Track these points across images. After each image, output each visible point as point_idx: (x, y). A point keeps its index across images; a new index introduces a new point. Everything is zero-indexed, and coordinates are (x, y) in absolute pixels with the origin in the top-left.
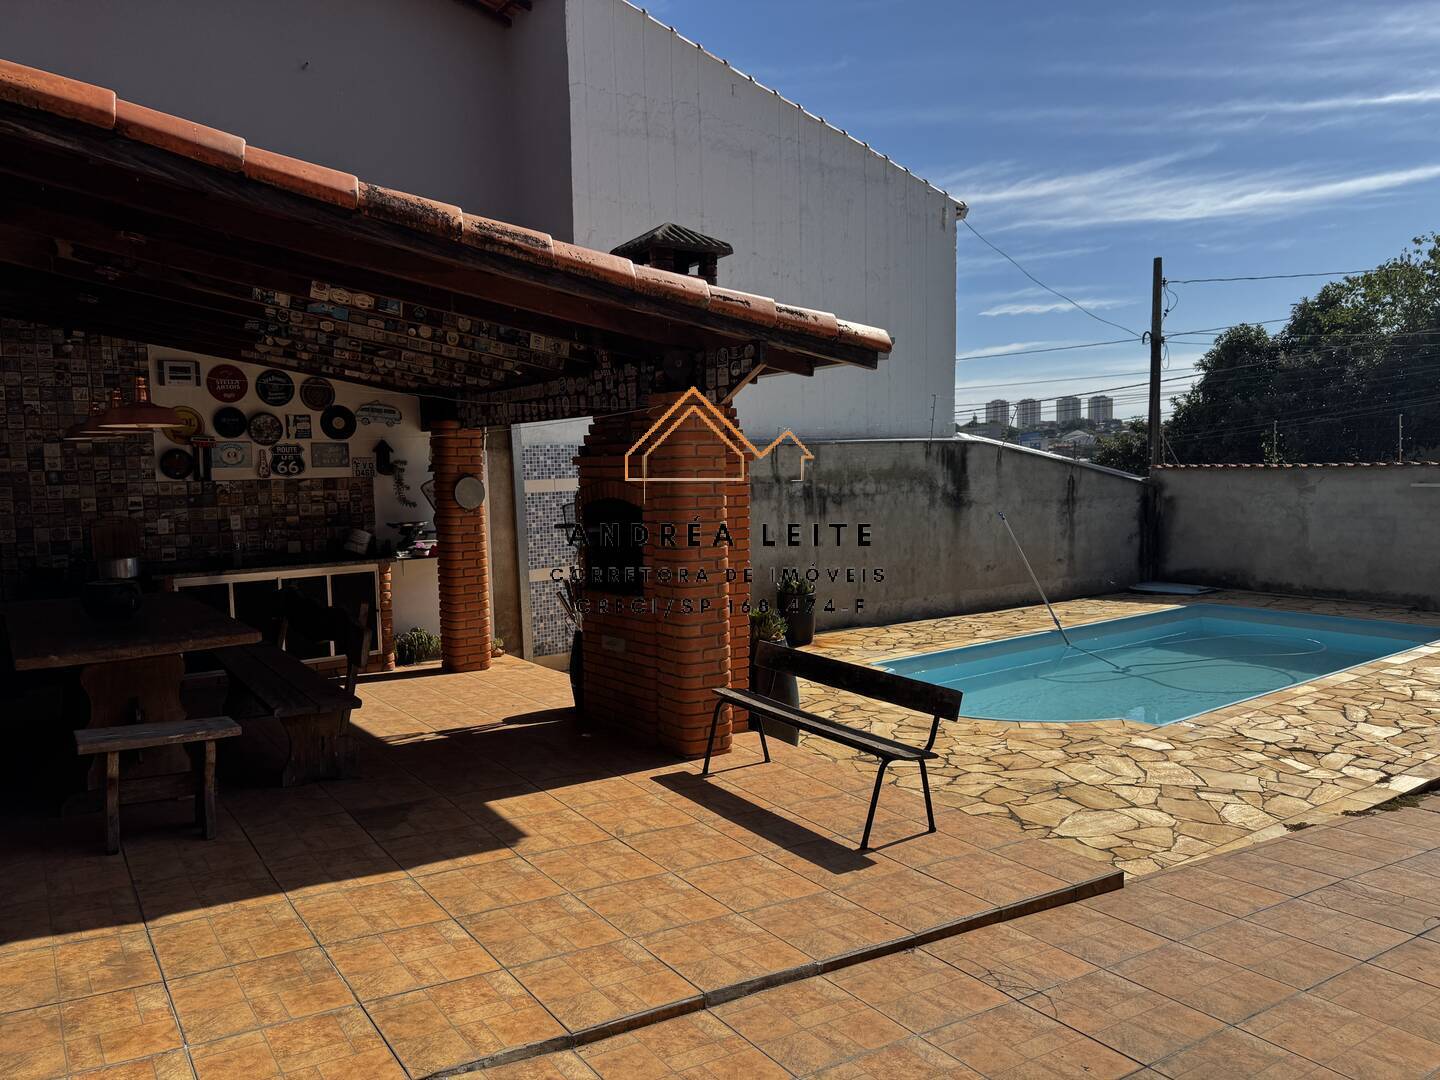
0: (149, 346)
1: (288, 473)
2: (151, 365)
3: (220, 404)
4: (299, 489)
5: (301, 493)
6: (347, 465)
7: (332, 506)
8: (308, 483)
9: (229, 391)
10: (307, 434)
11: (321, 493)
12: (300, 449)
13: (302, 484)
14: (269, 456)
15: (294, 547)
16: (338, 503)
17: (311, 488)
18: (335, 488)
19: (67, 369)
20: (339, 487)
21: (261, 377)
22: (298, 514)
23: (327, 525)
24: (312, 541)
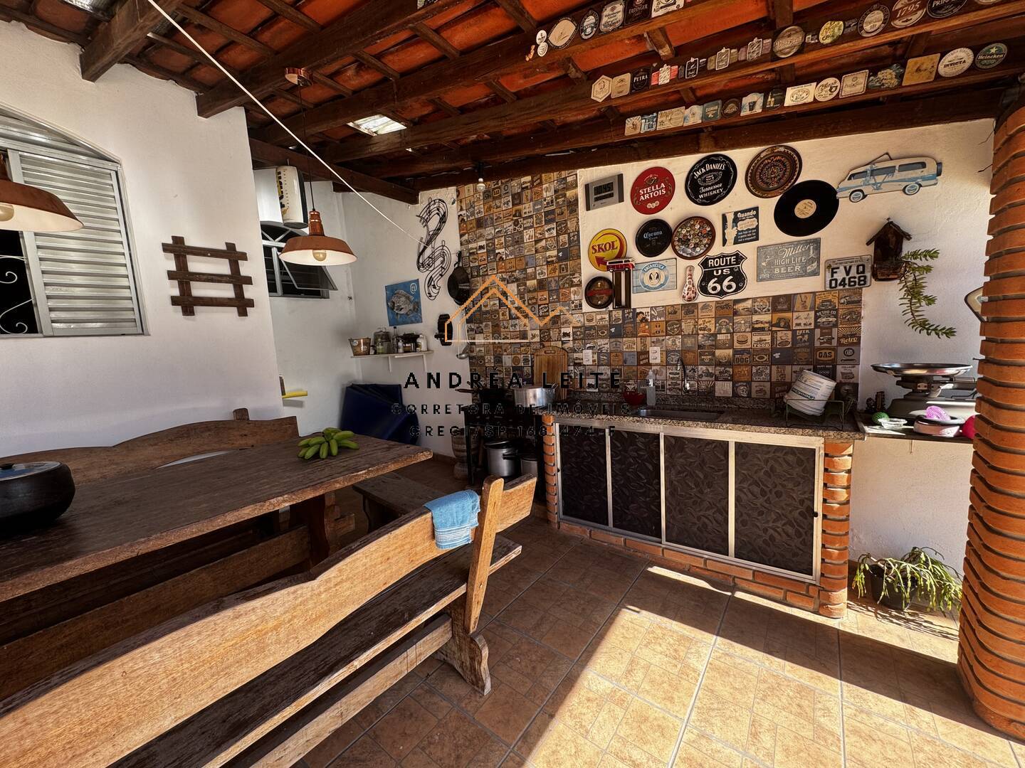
0: (578, 171)
1: (722, 293)
2: (580, 191)
3: (643, 218)
4: (736, 313)
5: (737, 319)
6: (815, 273)
7: (785, 335)
8: (748, 304)
9: (652, 200)
10: (754, 235)
11: (767, 318)
12: (739, 258)
13: (740, 307)
14: (698, 274)
15: (724, 389)
16: (794, 332)
17: (753, 312)
18: (790, 309)
19: (520, 216)
20: (798, 305)
21: (693, 170)
22: (731, 346)
23: (773, 362)
24: (749, 383)
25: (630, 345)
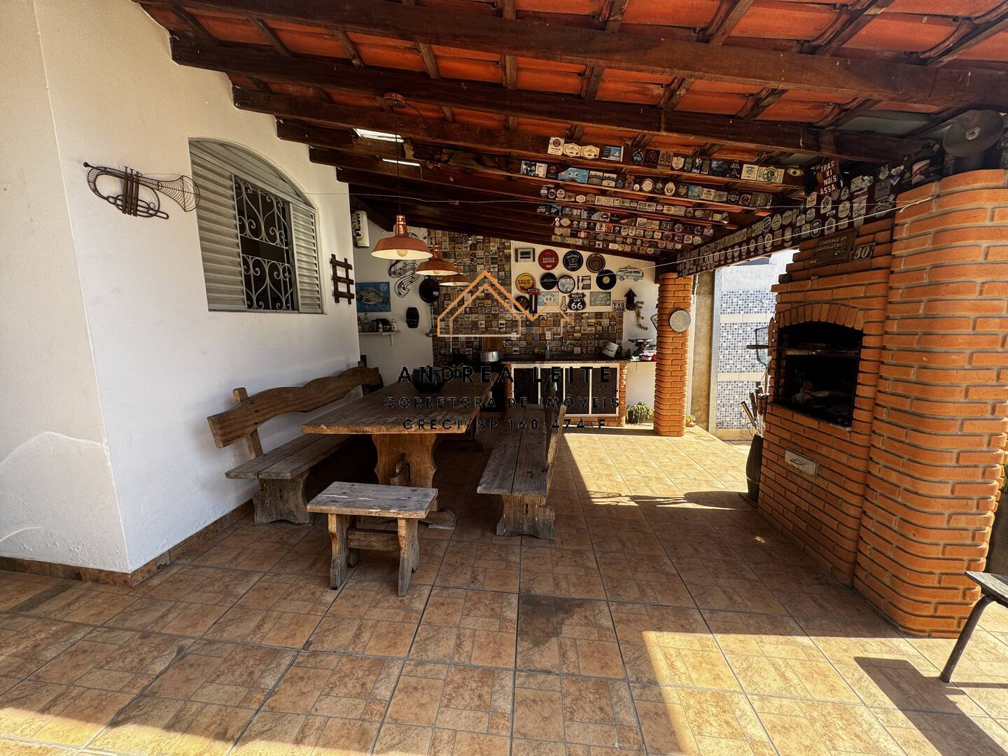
0: (512, 241)
1: (577, 309)
2: (512, 252)
3: (544, 271)
4: (582, 318)
5: (582, 321)
6: (609, 305)
7: (599, 328)
8: (587, 315)
9: (549, 264)
10: (588, 287)
11: (593, 321)
12: (584, 295)
13: (584, 315)
14: (568, 300)
15: (577, 350)
16: (603, 327)
17: (589, 318)
18: (601, 318)
19: (475, 256)
20: (604, 317)
21: (566, 255)
22: (580, 332)
23: (596, 339)
24: (587, 347)
25: (536, 331)
